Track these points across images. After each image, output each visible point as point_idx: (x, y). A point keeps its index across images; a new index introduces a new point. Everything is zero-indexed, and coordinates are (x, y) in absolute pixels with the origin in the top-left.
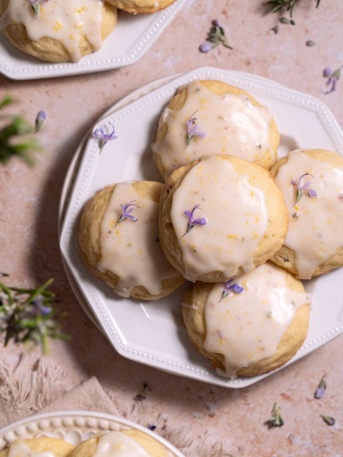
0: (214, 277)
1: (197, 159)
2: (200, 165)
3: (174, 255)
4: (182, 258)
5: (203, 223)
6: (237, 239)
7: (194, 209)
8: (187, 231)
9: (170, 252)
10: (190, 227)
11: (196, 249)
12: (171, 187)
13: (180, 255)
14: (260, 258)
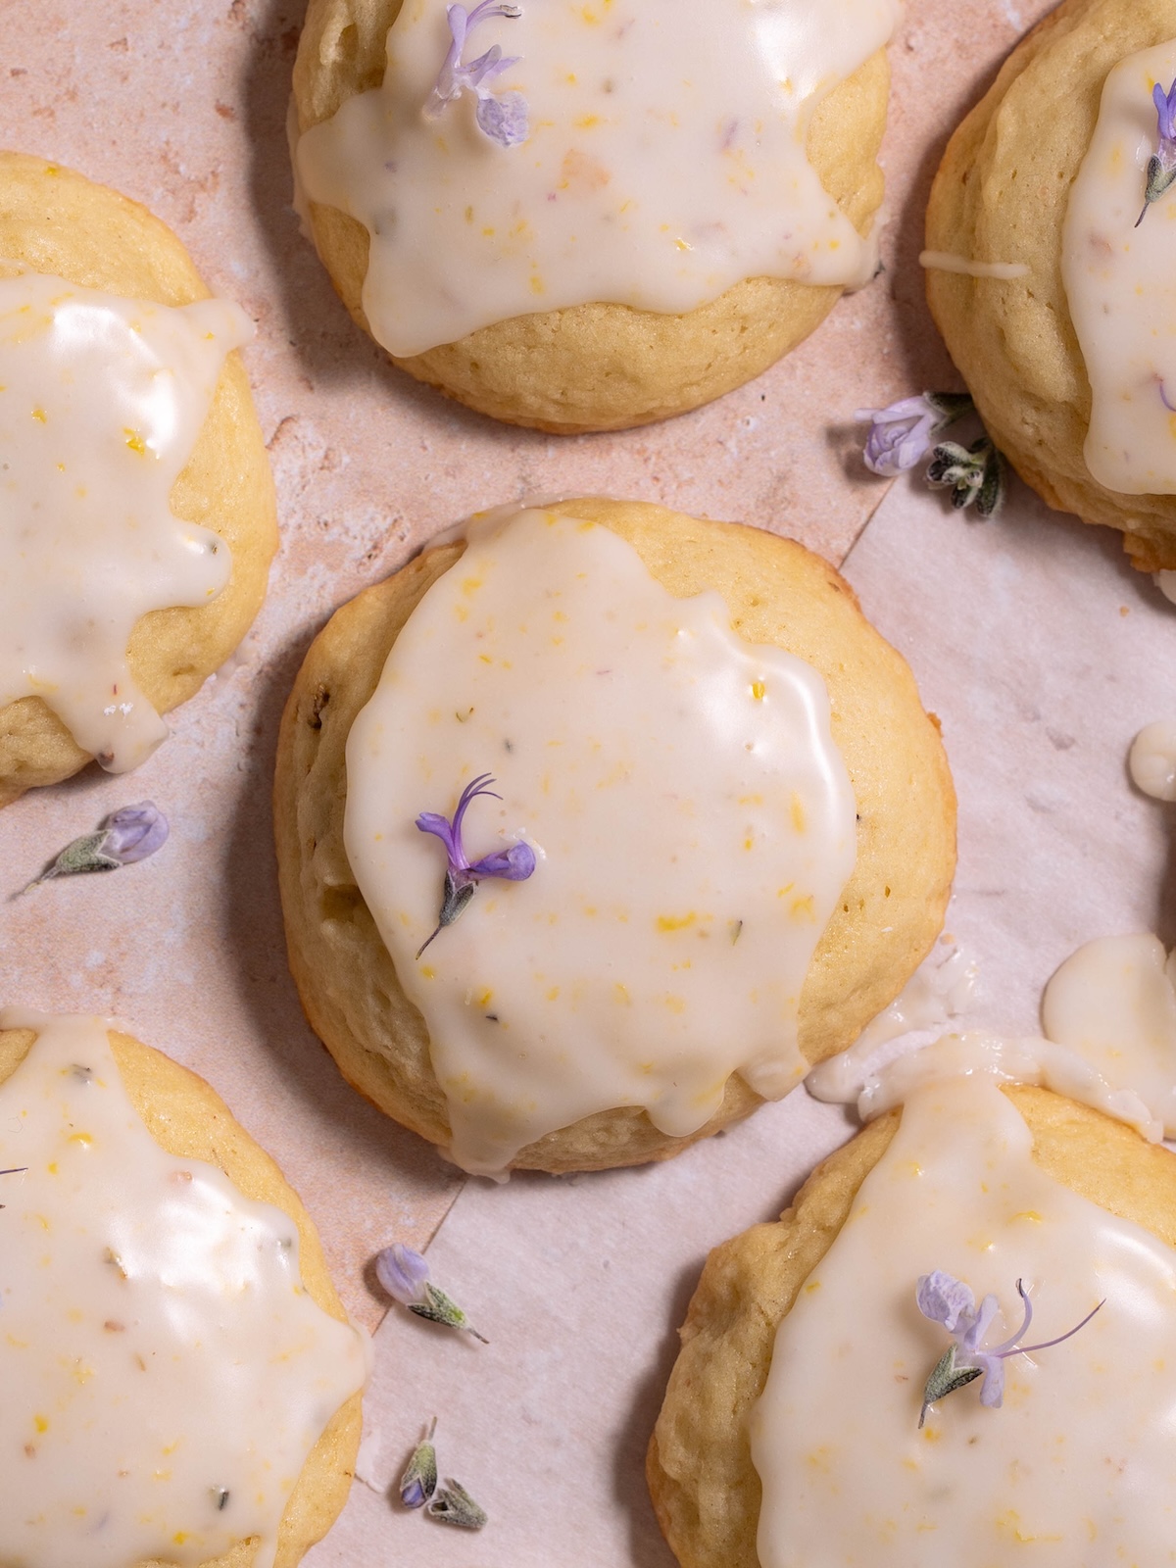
0: (602, 1145)
1: (446, 538)
2: (468, 567)
3: (386, 1053)
4: (427, 1063)
5: (522, 868)
6: (703, 935)
7: (465, 801)
8: (443, 919)
9: (361, 1039)
10: (453, 895)
11: (500, 1004)
12: (326, 697)
13: (414, 1047)
14: (833, 1018)
